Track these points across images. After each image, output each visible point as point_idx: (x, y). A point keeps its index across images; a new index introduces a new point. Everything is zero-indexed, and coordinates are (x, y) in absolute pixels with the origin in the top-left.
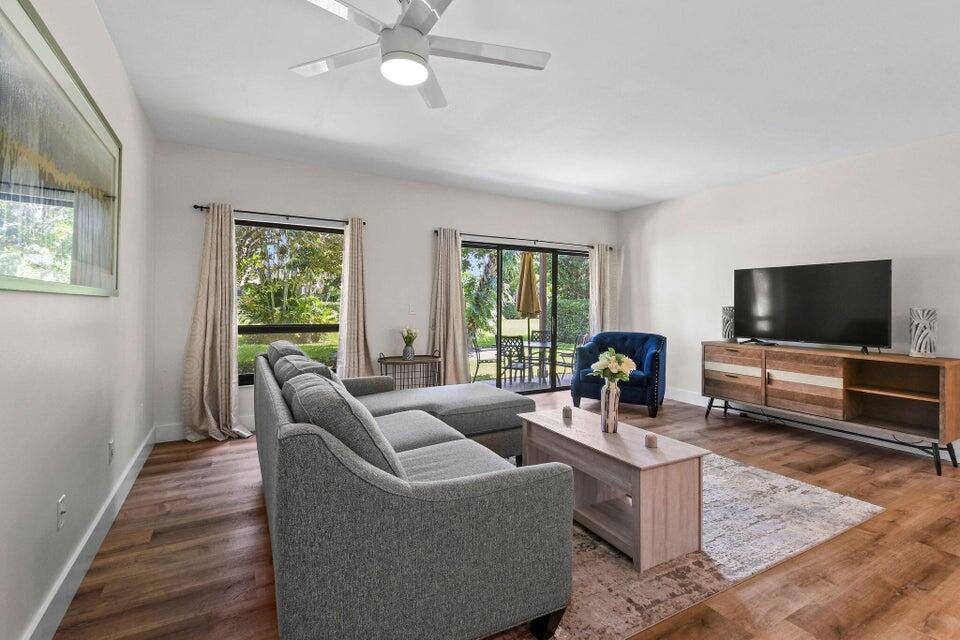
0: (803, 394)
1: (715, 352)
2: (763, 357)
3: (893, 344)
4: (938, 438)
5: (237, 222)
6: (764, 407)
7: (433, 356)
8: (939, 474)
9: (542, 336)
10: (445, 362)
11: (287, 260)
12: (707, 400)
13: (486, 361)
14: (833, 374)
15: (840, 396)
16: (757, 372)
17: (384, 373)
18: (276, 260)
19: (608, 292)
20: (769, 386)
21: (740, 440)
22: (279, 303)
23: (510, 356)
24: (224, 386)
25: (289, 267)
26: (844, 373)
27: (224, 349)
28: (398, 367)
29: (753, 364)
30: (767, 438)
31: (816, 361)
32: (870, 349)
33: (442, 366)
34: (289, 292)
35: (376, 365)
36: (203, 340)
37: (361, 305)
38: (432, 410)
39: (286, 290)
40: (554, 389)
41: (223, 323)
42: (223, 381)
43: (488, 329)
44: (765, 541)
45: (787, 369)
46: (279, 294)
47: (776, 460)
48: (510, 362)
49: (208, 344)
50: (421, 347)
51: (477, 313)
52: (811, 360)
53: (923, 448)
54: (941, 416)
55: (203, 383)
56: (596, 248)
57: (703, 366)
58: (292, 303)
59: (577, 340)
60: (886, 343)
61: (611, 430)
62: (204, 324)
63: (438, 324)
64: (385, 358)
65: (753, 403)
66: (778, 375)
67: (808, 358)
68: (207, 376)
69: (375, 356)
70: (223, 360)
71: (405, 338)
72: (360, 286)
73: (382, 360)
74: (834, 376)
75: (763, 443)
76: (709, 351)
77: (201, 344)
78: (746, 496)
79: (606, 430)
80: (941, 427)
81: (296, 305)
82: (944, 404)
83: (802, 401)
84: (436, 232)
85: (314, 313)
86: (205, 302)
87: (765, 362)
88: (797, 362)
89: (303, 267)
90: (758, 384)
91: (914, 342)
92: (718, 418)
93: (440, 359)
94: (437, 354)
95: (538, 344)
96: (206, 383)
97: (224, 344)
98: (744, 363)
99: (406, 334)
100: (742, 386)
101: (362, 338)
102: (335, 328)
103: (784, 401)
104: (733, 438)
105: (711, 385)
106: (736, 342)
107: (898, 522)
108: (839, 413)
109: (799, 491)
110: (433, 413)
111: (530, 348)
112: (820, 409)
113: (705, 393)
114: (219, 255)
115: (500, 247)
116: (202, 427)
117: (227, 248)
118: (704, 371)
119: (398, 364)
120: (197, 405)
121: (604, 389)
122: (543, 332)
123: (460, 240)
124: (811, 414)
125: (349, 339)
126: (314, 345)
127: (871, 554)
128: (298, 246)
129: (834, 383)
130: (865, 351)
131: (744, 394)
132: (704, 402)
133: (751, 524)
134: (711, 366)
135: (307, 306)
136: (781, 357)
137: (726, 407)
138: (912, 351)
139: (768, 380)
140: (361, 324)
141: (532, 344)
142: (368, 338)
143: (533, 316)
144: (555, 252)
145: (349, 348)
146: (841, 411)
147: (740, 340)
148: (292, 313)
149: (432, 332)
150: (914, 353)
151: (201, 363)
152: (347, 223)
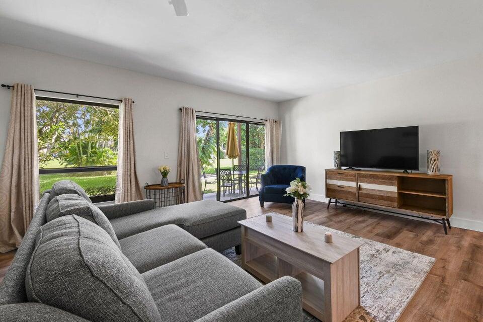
0: (377, 195)
1: (331, 174)
2: (357, 177)
3: (420, 169)
4: (445, 216)
5: (38, 98)
6: (357, 202)
7: (180, 183)
8: (446, 234)
9: (239, 168)
10: (187, 187)
11: (90, 128)
12: (328, 199)
13: (210, 183)
14: (392, 184)
15: (396, 196)
16: (353, 184)
17: (149, 197)
18: (83, 127)
19: (275, 144)
20: (360, 191)
21: (349, 221)
22: (85, 153)
23: (223, 180)
24: (28, 211)
25: (90, 131)
26: (398, 184)
27: (27, 185)
28: (158, 192)
29: (351, 180)
30: (360, 219)
31: (383, 178)
32: (409, 171)
33: (186, 189)
34: (92, 146)
35: (143, 192)
36: (9, 180)
37: (132, 153)
38: (180, 223)
39: (90, 145)
40: (248, 197)
41: (27, 167)
42: (27, 208)
43: (210, 164)
44: (391, 292)
45: (369, 182)
46: (85, 147)
47: (371, 232)
48: (224, 183)
49: (14, 183)
50: (172, 178)
51: (203, 156)
52: (381, 177)
53: (436, 220)
54: (446, 205)
55: (10, 211)
56: (268, 121)
57: (326, 182)
58: (95, 153)
59: (259, 169)
60: (417, 168)
61: (299, 230)
62: (10, 168)
63: (183, 164)
64: (149, 186)
65: (351, 201)
66: (365, 186)
67: (380, 176)
68: (13, 206)
69: (142, 184)
70: (27, 194)
71: (162, 173)
72: (132, 141)
73: (147, 187)
74: (392, 185)
75: (360, 222)
76: (329, 174)
77: (8, 183)
78: (367, 259)
79: (296, 231)
80: (447, 210)
81: (97, 153)
82: (448, 198)
83: (376, 198)
84: (181, 109)
85: (108, 158)
86: (11, 153)
87: (357, 179)
88: (374, 179)
89: (100, 131)
90: (354, 190)
91: (430, 167)
92: (333, 208)
93: (184, 185)
94: (182, 182)
95: (238, 173)
96: (13, 210)
97: (27, 182)
98: (347, 180)
99: (163, 171)
100: (346, 191)
101: (133, 174)
102: (115, 168)
103: (368, 199)
104: (345, 220)
105: (330, 191)
106: (341, 169)
107: (446, 267)
108: (396, 204)
109: (391, 252)
110: (181, 226)
111: (234, 175)
112: (386, 202)
113: (327, 196)
114: (23, 119)
115: (218, 119)
116: (11, 242)
117: (29, 114)
118: (327, 185)
119: (158, 189)
120: (6, 226)
121: (295, 204)
122: (240, 166)
123: (195, 114)
124: (381, 205)
125: (124, 175)
126: (109, 176)
127: (446, 293)
128: (97, 119)
129: (393, 189)
130: (406, 172)
131: (348, 196)
132: (326, 200)
133: (378, 279)
134: (330, 182)
135: (104, 154)
136: (365, 176)
137: (336, 202)
138: (429, 172)
139: (359, 188)
140: (132, 165)
141: (235, 172)
142: (137, 173)
143: (235, 157)
144: (247, 123)
145: (124, 180)
146: (397, 203)
147: (343, 168)
148: (94, 158)
149: (179, 169)
150: (430, 173)
151: (8, 196)
152: (122, 101)
